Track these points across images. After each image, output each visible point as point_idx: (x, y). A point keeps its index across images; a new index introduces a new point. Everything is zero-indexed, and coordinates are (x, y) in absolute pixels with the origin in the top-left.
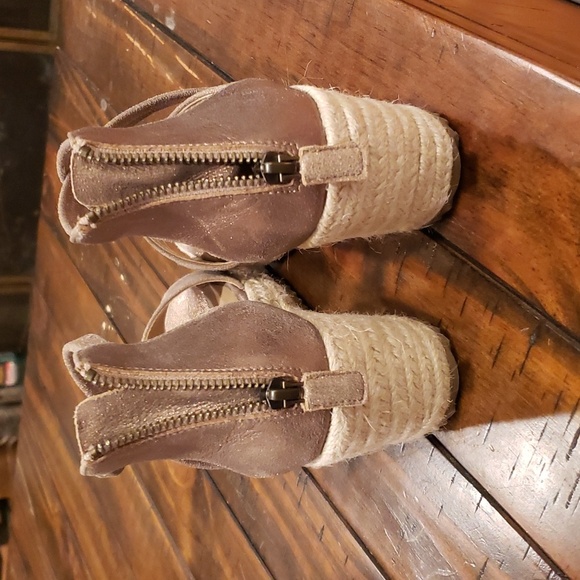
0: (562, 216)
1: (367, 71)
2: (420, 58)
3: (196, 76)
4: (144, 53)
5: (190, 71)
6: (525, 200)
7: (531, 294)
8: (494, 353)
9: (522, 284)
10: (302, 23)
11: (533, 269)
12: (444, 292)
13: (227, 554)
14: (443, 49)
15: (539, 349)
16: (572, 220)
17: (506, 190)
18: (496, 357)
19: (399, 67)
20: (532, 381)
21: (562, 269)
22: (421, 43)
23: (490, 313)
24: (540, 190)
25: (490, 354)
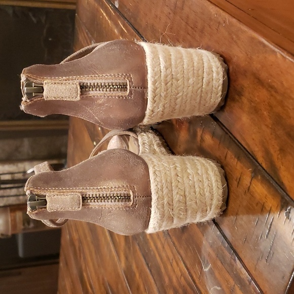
0: (265, 113)
1: (190, 33)
2: (210, 28)
3: (126, 31)
4: (107, 19)
5: (124, 29)
6: (251, 104)
7: (252, 152)
8: (238, 180)
9: (249, 146)
10: (166, 7)
11: (253, 139)
12: (219, 148)
13: (137, 267)
14: (219, 23)
15: (255, 180)
16: (269, 116)
17: (243, 98)
18: (238, 183)
19: (202, 31)
20: (252, 196)
21: (265, 141)
22: (211, 19)
23: (236, 160)
24: (256, 99)
25: (236, 181)
